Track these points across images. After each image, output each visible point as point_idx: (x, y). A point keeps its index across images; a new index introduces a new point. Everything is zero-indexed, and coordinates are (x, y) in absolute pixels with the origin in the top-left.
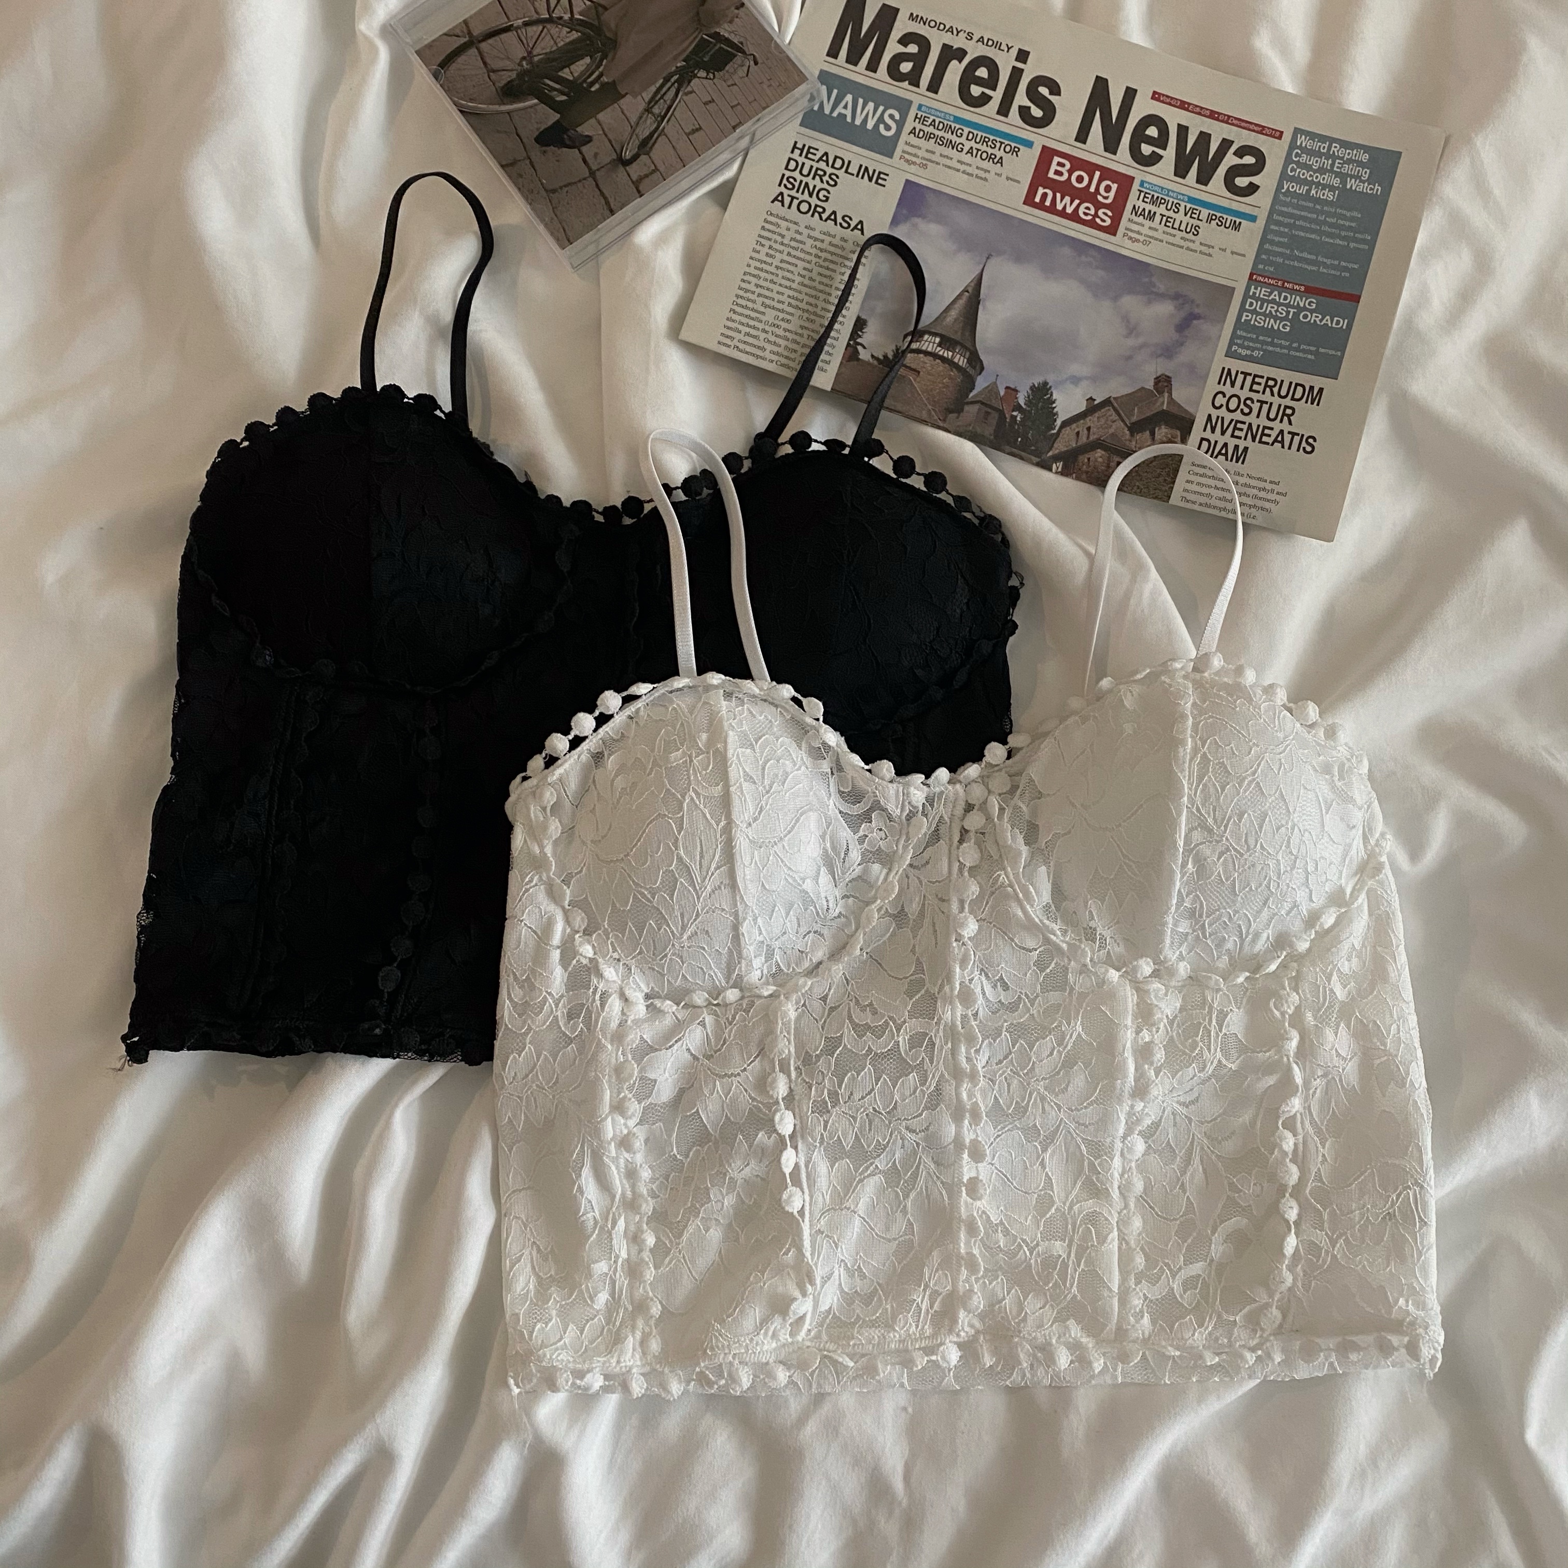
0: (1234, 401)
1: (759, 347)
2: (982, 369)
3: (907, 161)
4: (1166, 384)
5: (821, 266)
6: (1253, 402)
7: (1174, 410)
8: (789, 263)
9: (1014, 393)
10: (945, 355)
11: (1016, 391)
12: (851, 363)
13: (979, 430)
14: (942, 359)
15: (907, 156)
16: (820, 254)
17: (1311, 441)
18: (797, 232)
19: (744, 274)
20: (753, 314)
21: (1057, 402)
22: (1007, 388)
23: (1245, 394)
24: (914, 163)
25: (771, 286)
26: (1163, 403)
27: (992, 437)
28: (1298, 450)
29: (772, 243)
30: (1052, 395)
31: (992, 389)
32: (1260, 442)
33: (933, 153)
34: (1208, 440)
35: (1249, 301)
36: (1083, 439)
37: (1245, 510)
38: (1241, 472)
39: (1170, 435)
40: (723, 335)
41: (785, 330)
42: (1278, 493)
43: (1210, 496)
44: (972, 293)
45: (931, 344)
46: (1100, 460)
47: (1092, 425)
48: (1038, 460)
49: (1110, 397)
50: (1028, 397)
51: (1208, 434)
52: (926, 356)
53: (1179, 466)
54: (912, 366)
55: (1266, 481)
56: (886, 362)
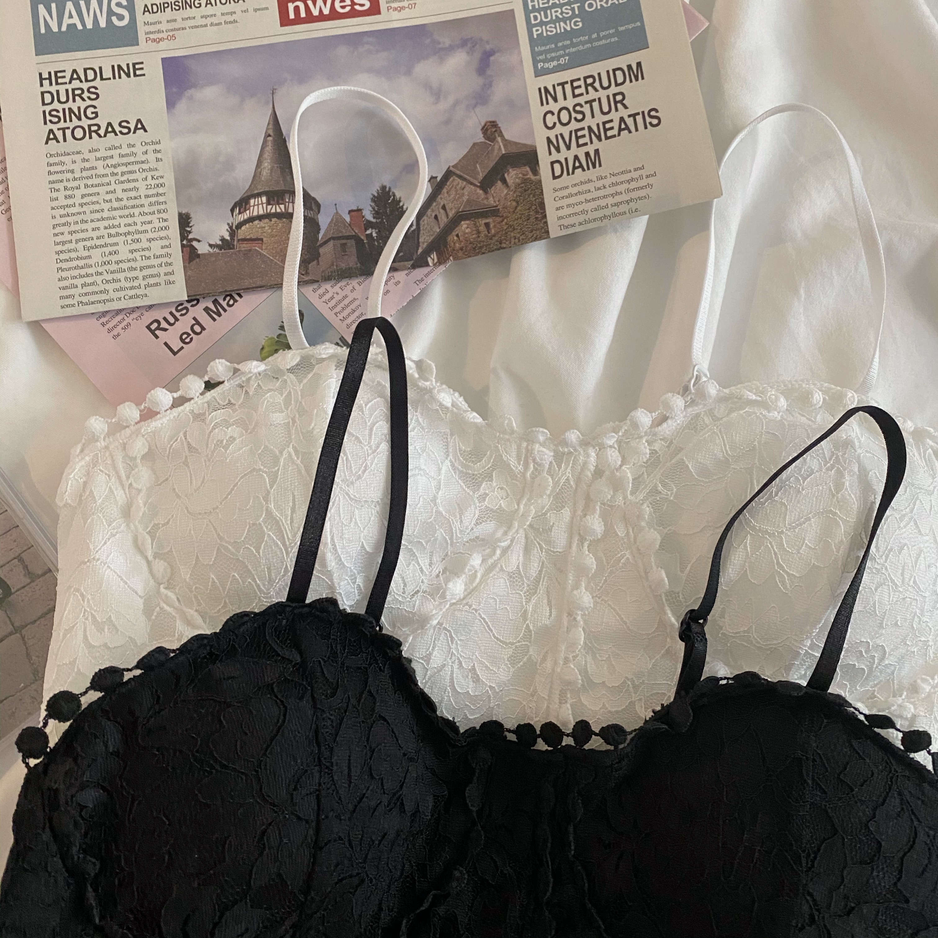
0: (564, 114)
1: (100, 292)
2: (318, 205)
3: (154, 40)
4: (494, 130)
5: (122, 182)
6: (581, 106)
7: (514, 150)
8: (91, 195)
9: (358, 213)
10: (278, 210)
11: (359, 210)
13: (343, 265)
14: (278, 215)
15: (152, 36)
16: (115, 171)
17: (653, 113)
18: (84, 160)
19: (54, 228)
20: (81, 263)
21: (402, 200)
22: (350, 211)
23: (570, 103)
24: (161, 40)
25: (84, 226)
26: (500, 148)
27: (359, 265)
28: (646, 128)
29: (65, 183)
30: (394, 195)
31: (337, 220)
32: (606, 138)
33: (175, 20)
34: (558, 162)
35: (532, 15)
36: (444, 220)
37: (624, 208)
38: (603, 175)
39: (520, 175)
40: (62, 298)
41: (117, 263)
42: (647, 177)
43: (583, 212)
44: (275, 135)
45: (260, 206)
46: (468, 231)
47: (446, 202)
48: (411, 262)
49: (449, 168)
50: (374, 209)
51: (555, 156)
52: (260, 220)
53: (543, 199)
54: (253, 236)
55: (630, 171)
56: (225, 245)
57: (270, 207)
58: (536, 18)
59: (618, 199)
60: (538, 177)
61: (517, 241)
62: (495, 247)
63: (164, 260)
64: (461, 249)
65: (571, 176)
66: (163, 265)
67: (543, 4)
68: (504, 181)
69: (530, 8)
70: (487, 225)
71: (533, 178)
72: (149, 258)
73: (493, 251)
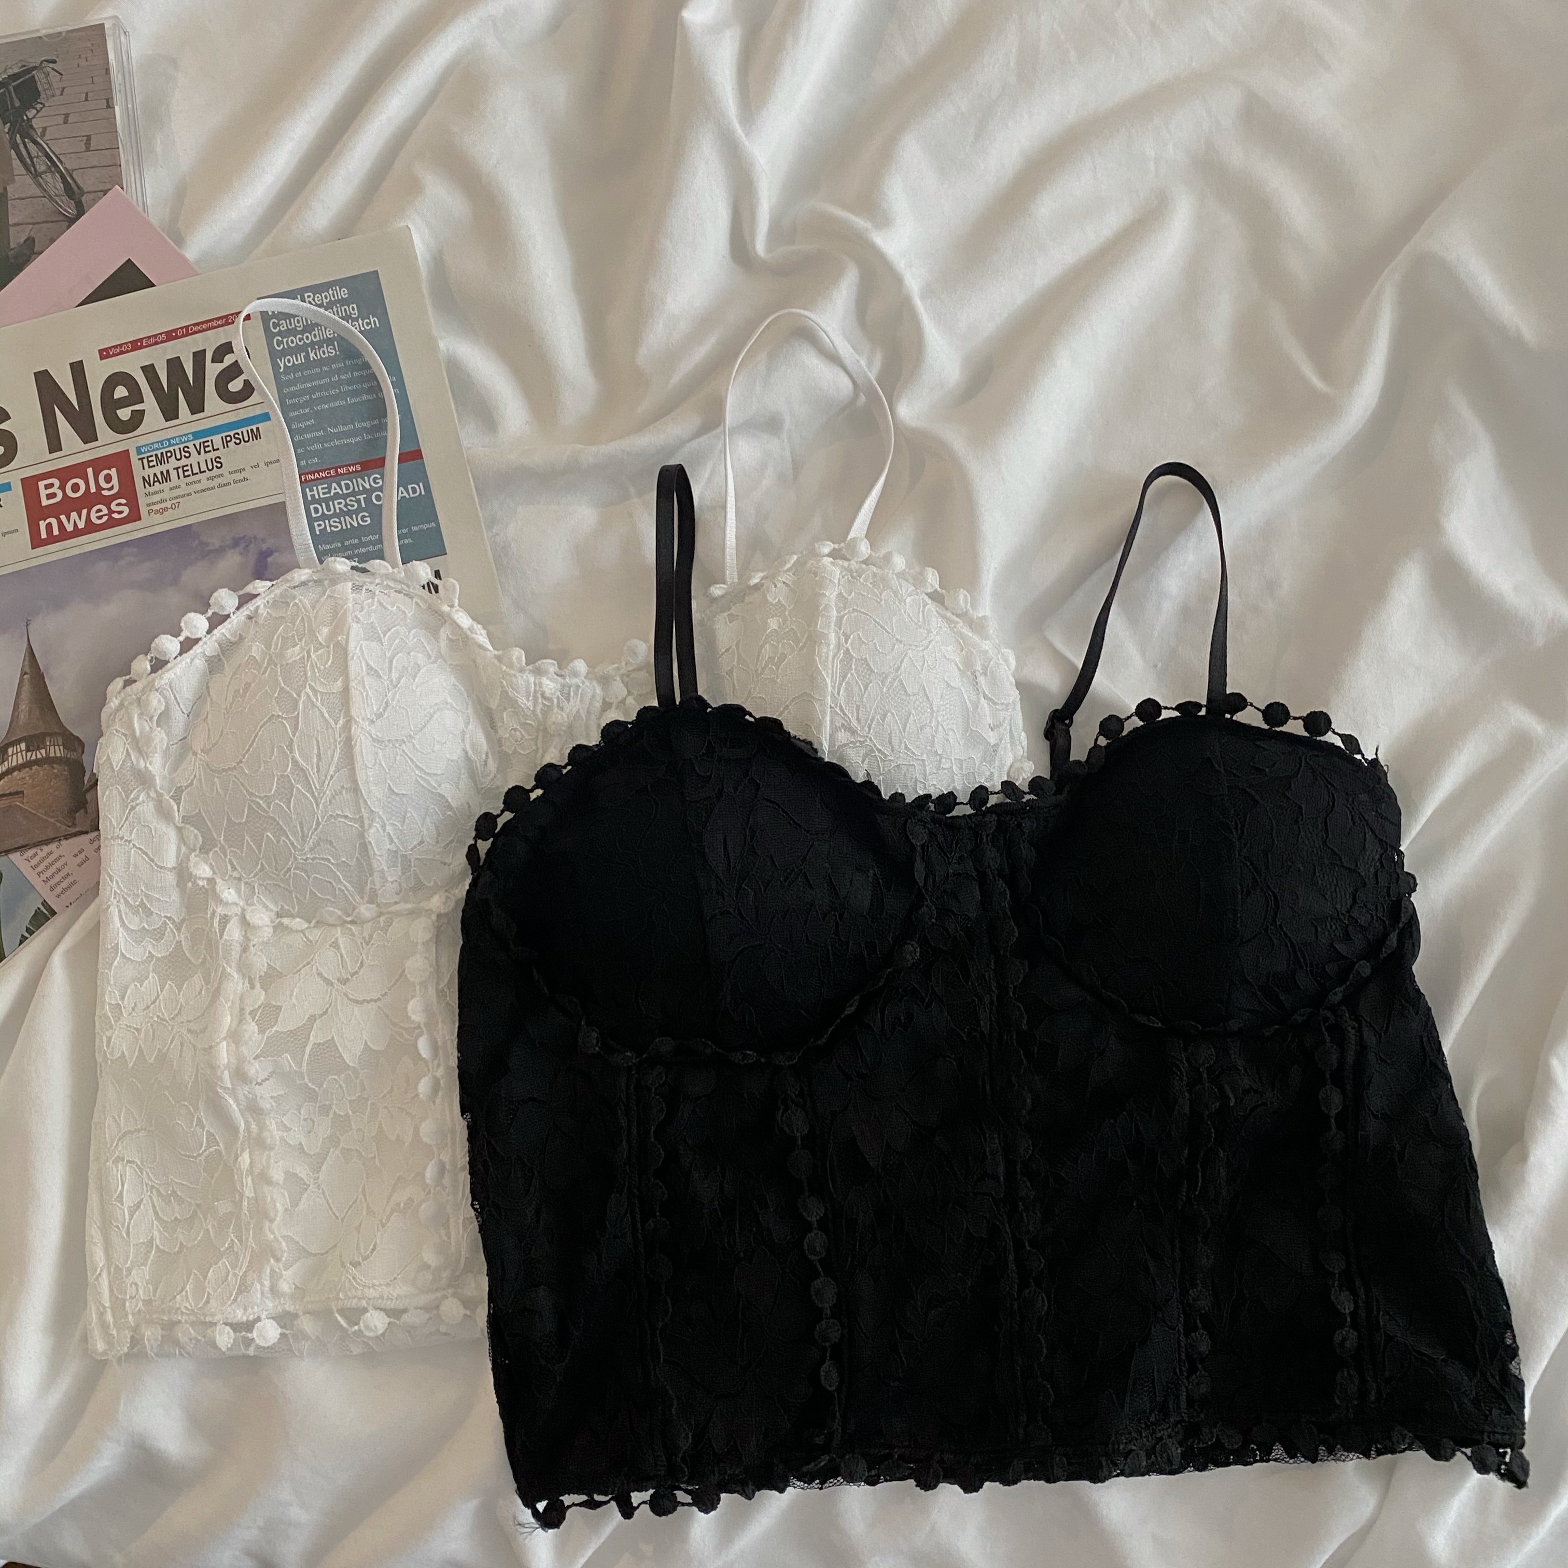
2: (82, 744)
10: (39, 756)
14: (37, 762)
35: (312, 507)
44: (31, 672)
45: (19, 754)
52: (20, 771)
54: (12, 790)
57: (29, 754)
58: (316, 510)
67: (324, 493)
69: (310, 498)
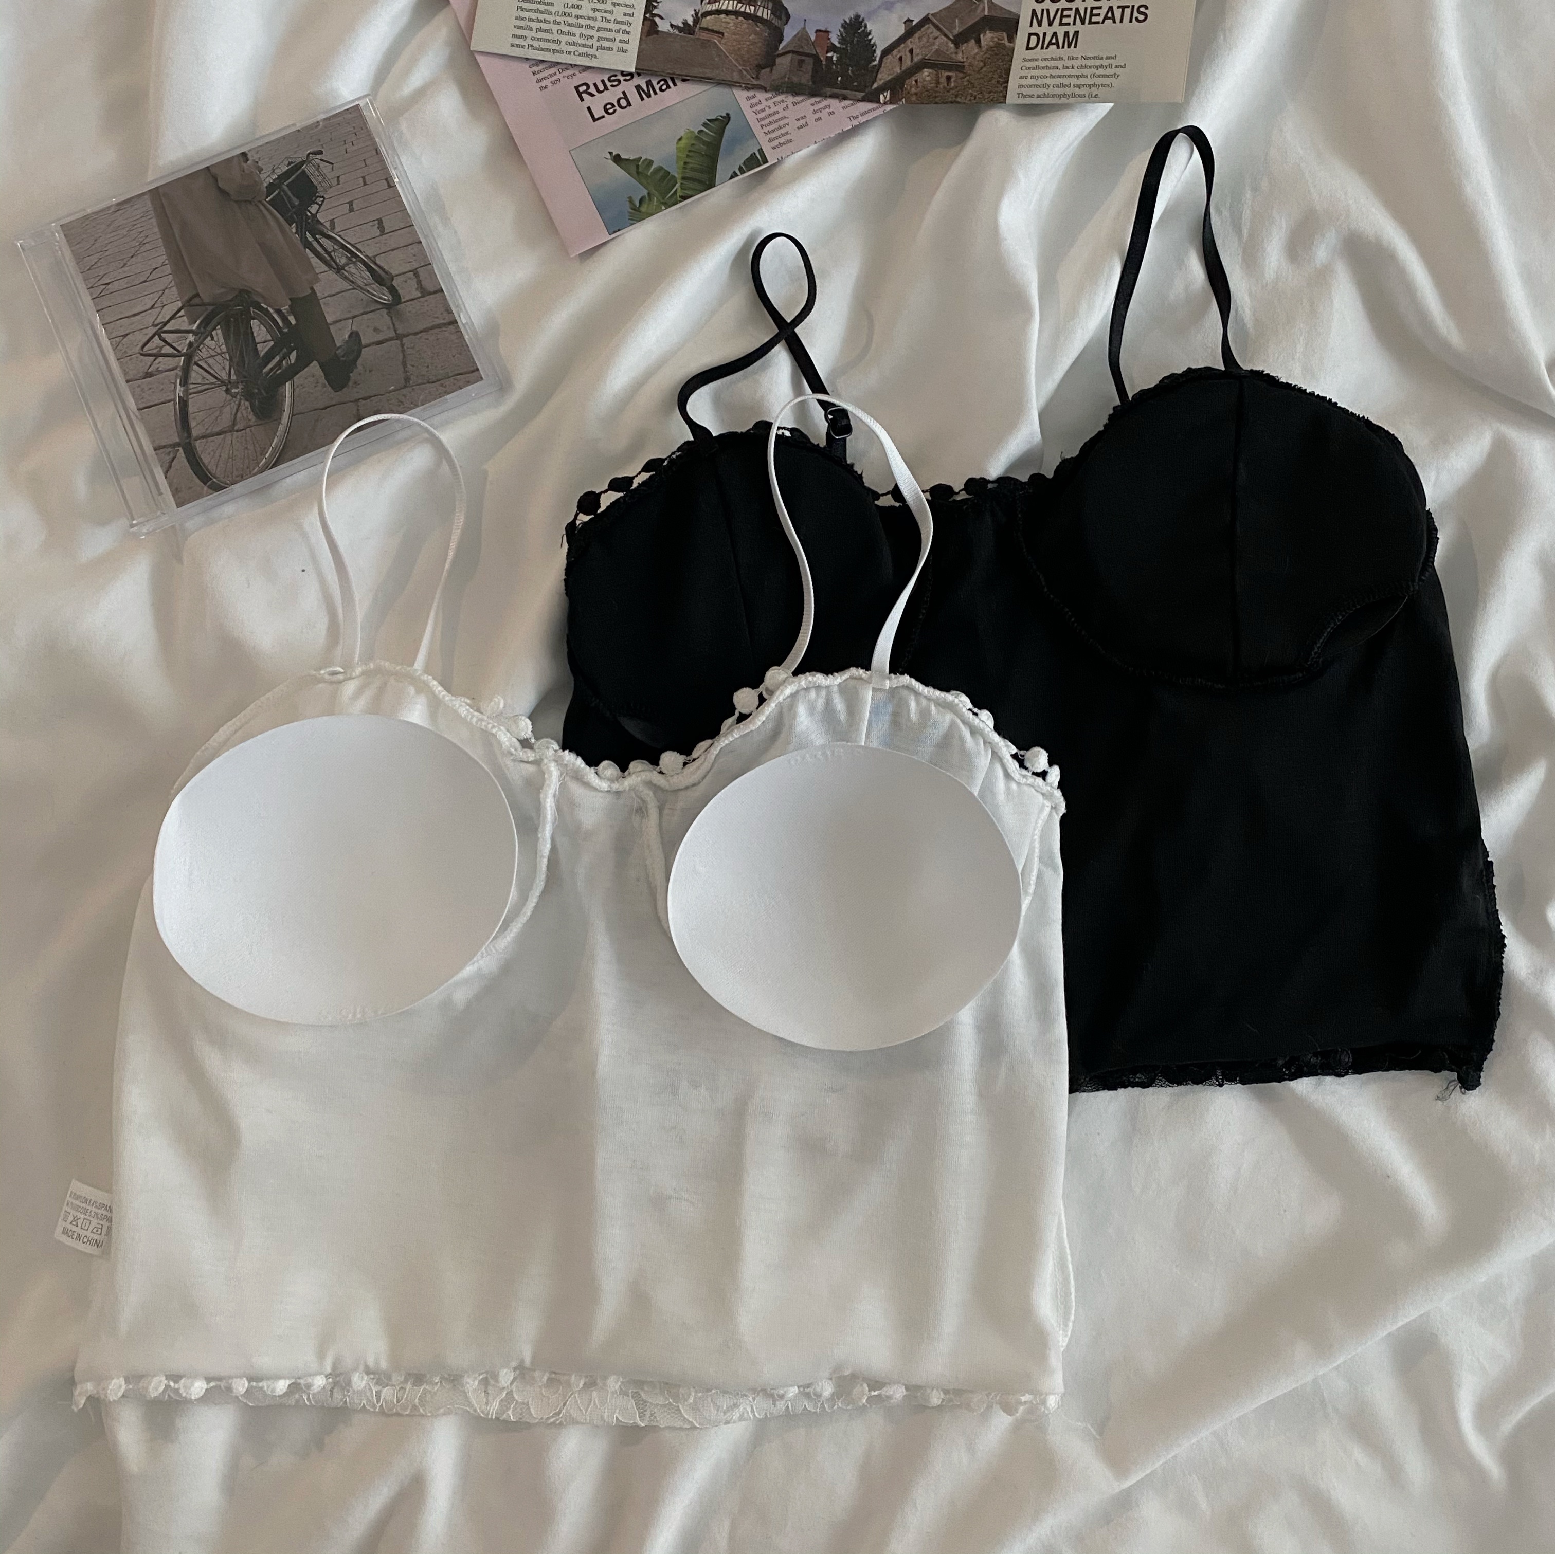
1: (554, 41)
2: (788, 17)
7: (997, 14)
9: (825, 34)
10: (748, 11)
11: (827, 32)
12: (651, 37)
13: (795, 79)
14: (746, 16)
17: (1142, 9)
20: (542, 7)
21: (873, 33)
22: (817, 31)
26: (984, 9)
27: (811, 83)
28: (1131, 21)
30: (866, 26)
31: (802, 36)
32: (1090, 22)
34: (1037, 35)
36: (907, 63)
37: (1083, 91)
38: (1075, 56)
39: (996, 39)
40: (514, 36)
41: (577, 17)
42: (1116, 67)
43: (1046, 86)
45: (731, 2)
46: (928, 78)
47: (914, 47)
48: (863, 94)
49: (928, 14)
50: (841, 35)
51: (1035, 29)
52: (727, 15)
53: (1011, 65)
54: (715, 28)
55: (1102, 58)
56: (686, 29)
57: (740, 5)
59: (1082, 81)
60: (1011, 45)
61: (973, 98)
62: (950, 99)
63: (623, 27)
64: (916, 94)
65: (1044, 51)
66: (621, 32)
68: (978, 41)
70: (949, 78)
71: (1007, 44)
72: (609, 21)
73: (946, 103)
